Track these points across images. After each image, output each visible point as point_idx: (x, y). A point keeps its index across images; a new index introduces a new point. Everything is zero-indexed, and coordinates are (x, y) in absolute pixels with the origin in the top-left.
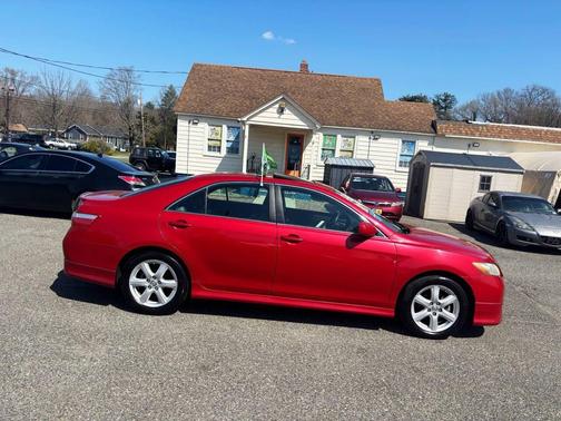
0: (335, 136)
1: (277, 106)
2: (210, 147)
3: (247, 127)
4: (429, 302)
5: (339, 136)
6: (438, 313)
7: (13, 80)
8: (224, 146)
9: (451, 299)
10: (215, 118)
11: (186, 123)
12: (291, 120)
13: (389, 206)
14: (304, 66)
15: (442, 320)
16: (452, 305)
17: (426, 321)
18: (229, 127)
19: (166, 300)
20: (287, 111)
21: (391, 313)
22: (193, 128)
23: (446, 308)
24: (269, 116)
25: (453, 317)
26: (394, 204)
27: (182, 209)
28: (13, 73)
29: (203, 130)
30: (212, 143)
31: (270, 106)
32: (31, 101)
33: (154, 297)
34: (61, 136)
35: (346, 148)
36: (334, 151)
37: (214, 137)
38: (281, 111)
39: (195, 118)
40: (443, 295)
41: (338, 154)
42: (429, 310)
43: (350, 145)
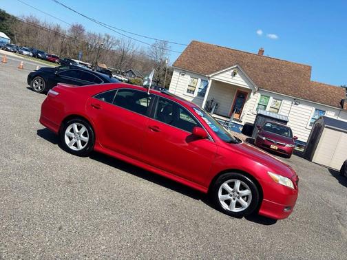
0: (269, 97)
1: (232, 71)
2: (188, 90)
3: (211, 81)
4: (232, 190)
5: (271, 98)
6: (236, 199)
7: (107, 41)
8: (197, 91)
9: (247, 192)
10: (195, 73)
11: (178, 74)
12: (239, 81)
13: (284, 146)
14: (261, 51)
15: (238, 205)
16: (247, 196)
17: (228, 202)
18: (202, 80)
19: (81, 147)
20: (237, 75)
21: (205, 190)
22: (181, 77)
23: (243, 197)
24: (225, 77)
25: (246, 204)
26: (288, 145)
27: (103, 99)
28: (108, 37)
29: (187, 79)
30: (190, 88)
31: (227, 71)
32: (113, 53)
33: (76, 145)
34: (122, 74)
35: (274, 106)
36: (266, 106)
37: (192, 84)
38: (234, 74)
39: (184, 71)
40: (242, 188)
41: (268, 109)
42: (231, 196)
43: (277, 105)
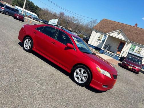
0: (136, 46)
1: (118, 32)
2: (98, 39)
3: (108, 36)
4: (80, 73)
5: (137, 46)
6: (81, 77)
7: (73, 19)
8: (102, 40)
9: (86, 75)
10: (102, 32)
11: (94, 32)
12: (121, 37)
13: (135, 67)
14: (136, 25)
16: (86, 77)
17: (78, 78)
18: (105, 35)
19: (28, 48)
20: (120, 34)
22: (96, 34)
23: (84, 77)
24: (115, 34)
25: (85, 80)
26: (137, 68)
28: (73, 17)
29: (98, 34)
30: (99, 38)
31: (115, 32)
32: (74, 24)
34: (77, 33)
35: (138, 50)
36: (134, 50)
37: (100, 37)
38: (119, 34)
39: (97, 31)
41: (135, 51)
42: (79, 75)
43: (140, 50)
